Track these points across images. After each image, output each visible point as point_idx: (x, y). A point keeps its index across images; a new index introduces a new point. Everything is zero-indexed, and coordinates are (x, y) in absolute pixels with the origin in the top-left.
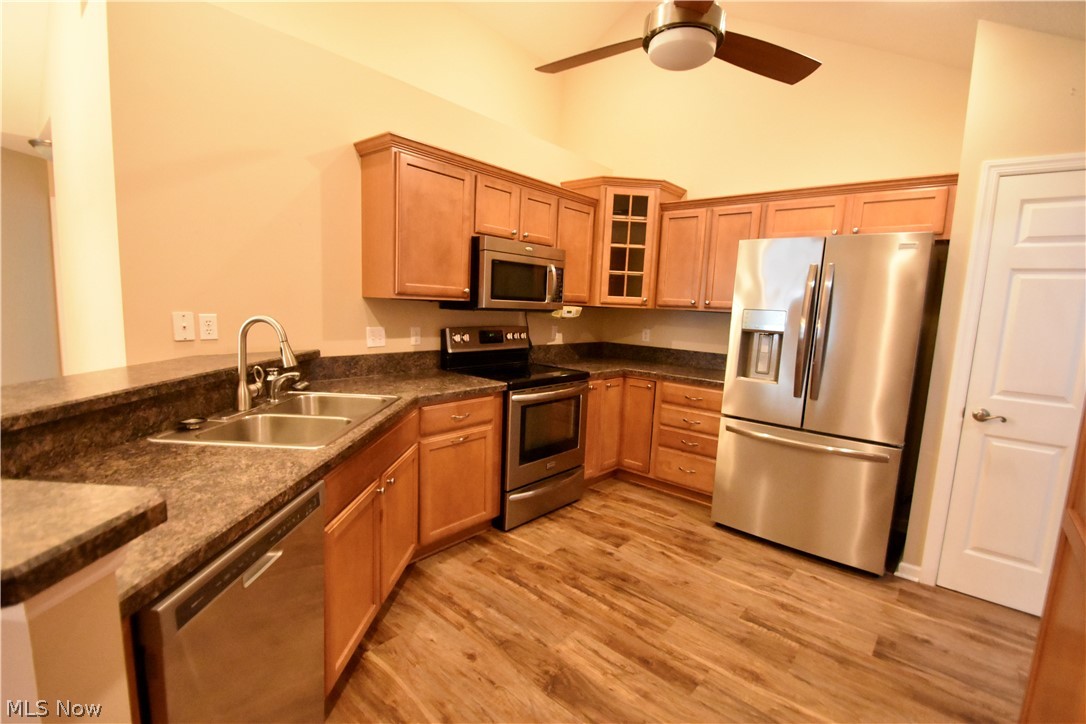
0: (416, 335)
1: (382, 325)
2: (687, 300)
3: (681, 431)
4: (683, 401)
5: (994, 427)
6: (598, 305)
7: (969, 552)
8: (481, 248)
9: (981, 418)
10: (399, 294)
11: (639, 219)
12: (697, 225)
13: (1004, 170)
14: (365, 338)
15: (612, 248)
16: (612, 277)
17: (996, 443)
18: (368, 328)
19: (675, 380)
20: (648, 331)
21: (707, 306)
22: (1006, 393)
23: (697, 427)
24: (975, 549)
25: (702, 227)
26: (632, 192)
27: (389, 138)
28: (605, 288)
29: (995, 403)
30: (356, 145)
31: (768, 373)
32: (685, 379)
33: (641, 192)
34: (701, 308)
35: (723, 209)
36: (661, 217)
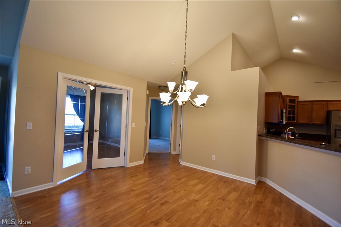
2: (306, 122)
8: (283, 112)
11: (293, 104)
12: (308, 106)
15: (289, 110)
16: (288, 116)
21: (312, 123)
25: (310, 106)
26: (293, 98)
27: (280, 93)
28: (287, 119)
30: (266, 93)
33: (294, 99)
34: (310, 124)
35: (315, 103)
36: (298, 104)
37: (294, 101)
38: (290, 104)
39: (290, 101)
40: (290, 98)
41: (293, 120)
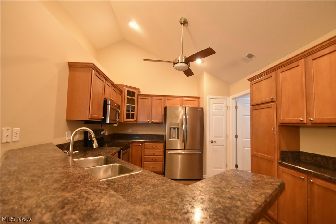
0: (79, 134)
1: (70, 131)
2: (145, 120)
3: (152, 156)
4: (151, 148)
5: (214, 144)
6: (123, 122)
7: (213, 169)
8: (108, 104)
9: (212, 142)
10: (91, 119)
11: (133, 98)
12: (148, 101)
13: (211, 98)
14: (65, 136)
15: (127, 105)
16: (127, 113)
17: (215, 147)
18: (66, 132)
19: (149, 142)
20: (130, 129)
21: (152, 122)
22: (215, 137)
23: (156, 154)
24: (214, 168)
25: (149, 101)
26: (132, 90)
27: (92, 65)
28: (125, 117)
29: (213, 139)
30: (69, 63)
31: (175, 138)
32: (152, 142)
33: (134, 91)
34: (150, 122)
35: (155, 98)
36: (138, 98)
37: (134, 93)
38: (129, 97)
39: (129, 92)
40: (129, 89)
41: (133, 118)
